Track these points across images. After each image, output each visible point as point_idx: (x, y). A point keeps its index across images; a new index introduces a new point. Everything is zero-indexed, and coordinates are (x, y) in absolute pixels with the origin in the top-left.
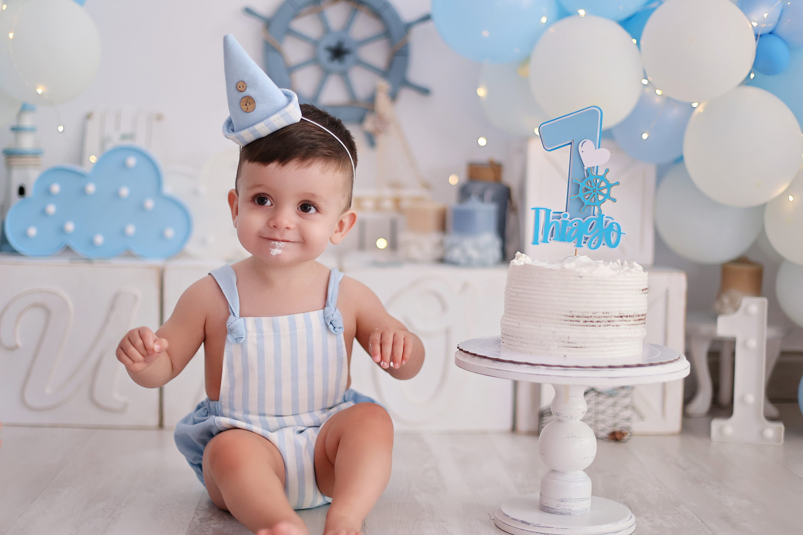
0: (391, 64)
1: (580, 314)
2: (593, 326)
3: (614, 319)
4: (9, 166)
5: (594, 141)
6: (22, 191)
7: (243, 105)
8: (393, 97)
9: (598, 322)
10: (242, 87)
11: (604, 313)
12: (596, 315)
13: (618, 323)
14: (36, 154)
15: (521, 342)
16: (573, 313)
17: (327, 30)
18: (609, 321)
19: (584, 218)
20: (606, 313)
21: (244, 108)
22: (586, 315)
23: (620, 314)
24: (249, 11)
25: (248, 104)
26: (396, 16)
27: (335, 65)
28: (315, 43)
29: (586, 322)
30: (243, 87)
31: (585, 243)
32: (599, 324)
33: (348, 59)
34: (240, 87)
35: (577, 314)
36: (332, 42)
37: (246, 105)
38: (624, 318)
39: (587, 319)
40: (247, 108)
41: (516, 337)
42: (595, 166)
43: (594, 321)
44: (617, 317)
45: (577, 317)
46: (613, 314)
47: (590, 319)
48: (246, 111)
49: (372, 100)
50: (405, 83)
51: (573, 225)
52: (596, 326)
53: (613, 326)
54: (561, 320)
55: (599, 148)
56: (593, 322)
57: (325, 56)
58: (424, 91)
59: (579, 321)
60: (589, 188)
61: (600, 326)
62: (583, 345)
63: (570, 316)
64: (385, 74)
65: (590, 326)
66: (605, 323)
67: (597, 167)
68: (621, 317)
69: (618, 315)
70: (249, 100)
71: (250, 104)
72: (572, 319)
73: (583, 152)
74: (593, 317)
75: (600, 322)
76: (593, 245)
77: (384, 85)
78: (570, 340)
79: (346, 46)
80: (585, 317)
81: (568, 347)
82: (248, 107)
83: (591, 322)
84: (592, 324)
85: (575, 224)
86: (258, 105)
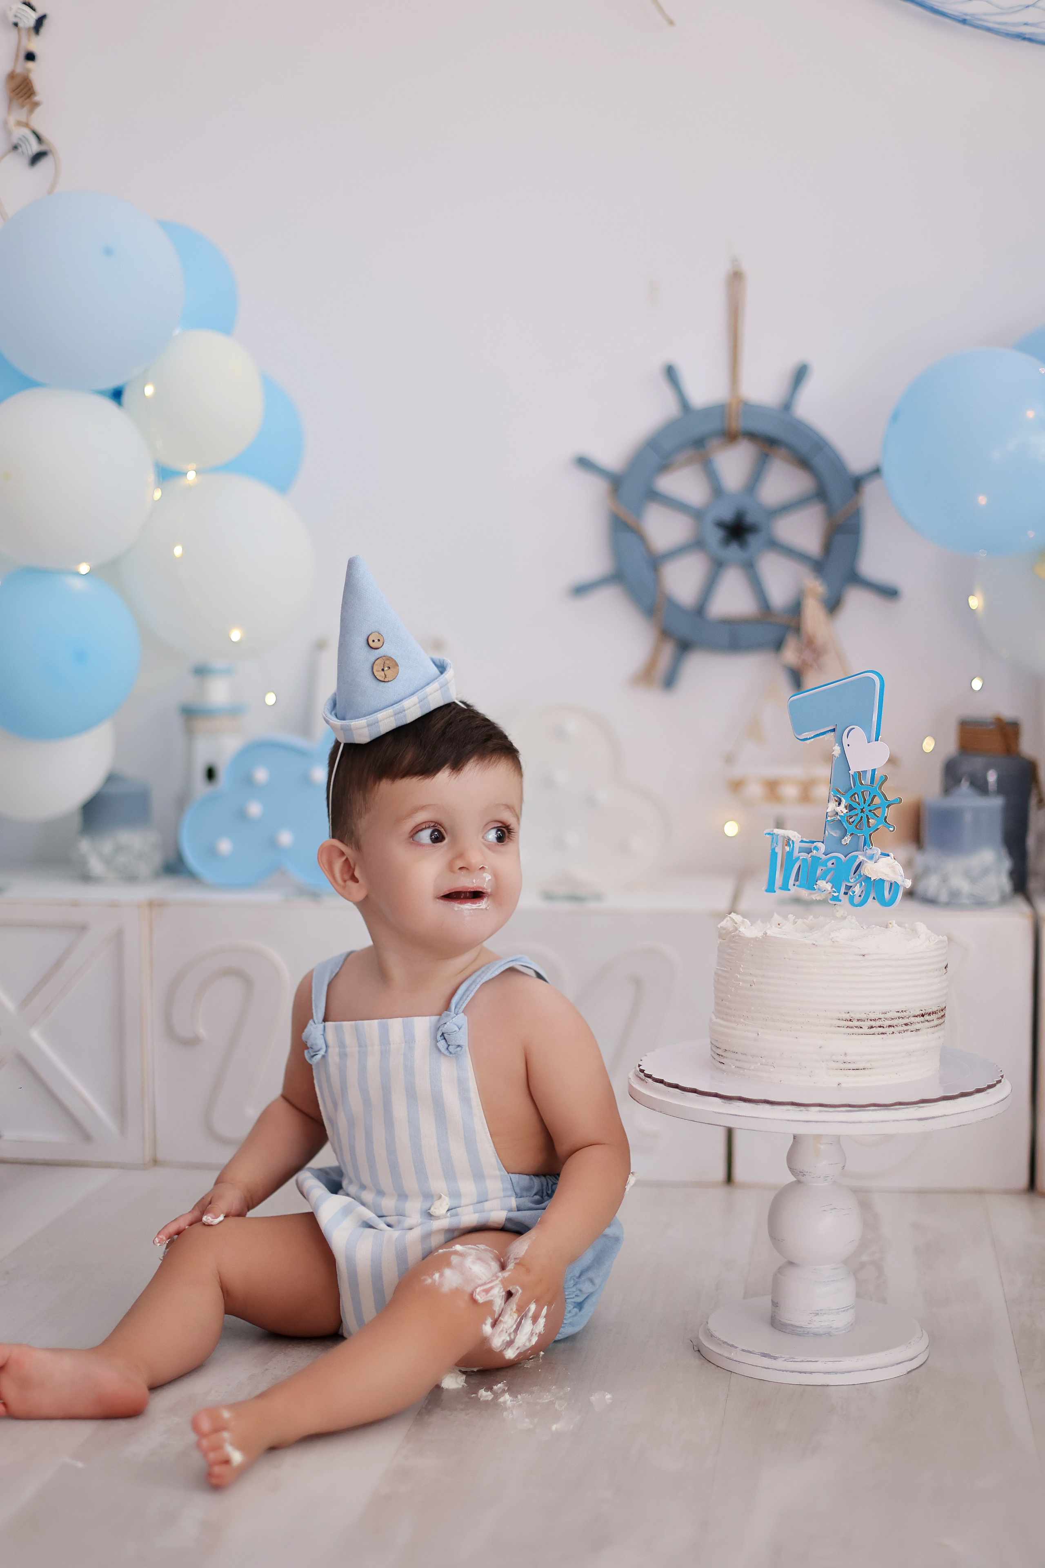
0: (828, 546)
1: (863, 1016)
2: (883, 1034)
3: (913, 1019)
4: (190, 732)
5: (867, 729)
6: (211, 774)
7: (377, 671)
8: (833, 605)
9: (890, 1026)
10: (376, 641)
11: (898, 1012)
12: (888, 1015)
13: (918, 1026)
14: (234, 711)
15: (761, 1064)
16: (852, 1015)
17: (717, 490)
18: (906, 1025)
19: (847, 854)
20: (902, 1011)
21: (380, 676)
22: (872, 1016)
23: (922, 1010)
24: (584, 463)
25: (387, 669)
26: (837, 464)
27: (734, 551)
28: (697, 514)
29: (872, 1027)
30: (379, 640)
31: (846, 893)
32: (892, 1029)
33: (754, 541)
34: (373, 641)
35: (858, 1016)
36: (726, 513)
37: (383, 670)
38: (927, 1017)
39: (873, 1023)
40: (385, 675)
41: (752, 1056)
42: (869, 768)
43: (885, 1026)
44: (917, 1016)
45: (858, 1020)
46: (912, 1012)
47: (878, 1023)
48: (383, 679)
49: (796, 609)
50: (854, 578)
51: (829, 864)
52: (888, 1034)
53: (912, 1031)
54: (831, 1026)
55: (877, 740)
56: (883, 1027)
57: (714, 536)
58: (889, 593)
59: (861, 1027)
60: (855, 805)
61: (893, 1033)
62: (868, 1065)
63: (846, 1020)
64: (819, 566)
65: (878, 1034)
66: (900, 1028)
67: (874, 771)
68: (923, 1016)
69: (918, 1012)
70: (387, 662)
71: (389, 668)
72: (850, 1024)
73: (849, 745)
74: (883, 1020)
75: (893, 1026)
76: (857, 900)
77: (815, 586)
78: (848, 1059)
79: (750, 519)
80: (871, 1020)
81: (844, 1069)
82: (386, 672)
83: (880, 1027)
84: (881, 1030)
85: (833, 864)
86: (401, 669)
